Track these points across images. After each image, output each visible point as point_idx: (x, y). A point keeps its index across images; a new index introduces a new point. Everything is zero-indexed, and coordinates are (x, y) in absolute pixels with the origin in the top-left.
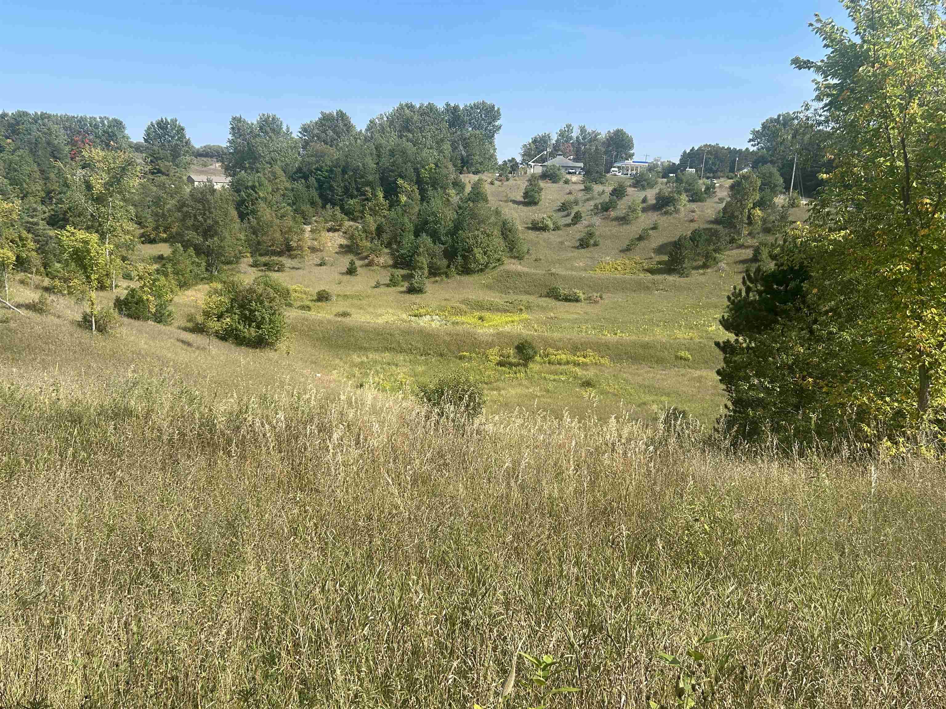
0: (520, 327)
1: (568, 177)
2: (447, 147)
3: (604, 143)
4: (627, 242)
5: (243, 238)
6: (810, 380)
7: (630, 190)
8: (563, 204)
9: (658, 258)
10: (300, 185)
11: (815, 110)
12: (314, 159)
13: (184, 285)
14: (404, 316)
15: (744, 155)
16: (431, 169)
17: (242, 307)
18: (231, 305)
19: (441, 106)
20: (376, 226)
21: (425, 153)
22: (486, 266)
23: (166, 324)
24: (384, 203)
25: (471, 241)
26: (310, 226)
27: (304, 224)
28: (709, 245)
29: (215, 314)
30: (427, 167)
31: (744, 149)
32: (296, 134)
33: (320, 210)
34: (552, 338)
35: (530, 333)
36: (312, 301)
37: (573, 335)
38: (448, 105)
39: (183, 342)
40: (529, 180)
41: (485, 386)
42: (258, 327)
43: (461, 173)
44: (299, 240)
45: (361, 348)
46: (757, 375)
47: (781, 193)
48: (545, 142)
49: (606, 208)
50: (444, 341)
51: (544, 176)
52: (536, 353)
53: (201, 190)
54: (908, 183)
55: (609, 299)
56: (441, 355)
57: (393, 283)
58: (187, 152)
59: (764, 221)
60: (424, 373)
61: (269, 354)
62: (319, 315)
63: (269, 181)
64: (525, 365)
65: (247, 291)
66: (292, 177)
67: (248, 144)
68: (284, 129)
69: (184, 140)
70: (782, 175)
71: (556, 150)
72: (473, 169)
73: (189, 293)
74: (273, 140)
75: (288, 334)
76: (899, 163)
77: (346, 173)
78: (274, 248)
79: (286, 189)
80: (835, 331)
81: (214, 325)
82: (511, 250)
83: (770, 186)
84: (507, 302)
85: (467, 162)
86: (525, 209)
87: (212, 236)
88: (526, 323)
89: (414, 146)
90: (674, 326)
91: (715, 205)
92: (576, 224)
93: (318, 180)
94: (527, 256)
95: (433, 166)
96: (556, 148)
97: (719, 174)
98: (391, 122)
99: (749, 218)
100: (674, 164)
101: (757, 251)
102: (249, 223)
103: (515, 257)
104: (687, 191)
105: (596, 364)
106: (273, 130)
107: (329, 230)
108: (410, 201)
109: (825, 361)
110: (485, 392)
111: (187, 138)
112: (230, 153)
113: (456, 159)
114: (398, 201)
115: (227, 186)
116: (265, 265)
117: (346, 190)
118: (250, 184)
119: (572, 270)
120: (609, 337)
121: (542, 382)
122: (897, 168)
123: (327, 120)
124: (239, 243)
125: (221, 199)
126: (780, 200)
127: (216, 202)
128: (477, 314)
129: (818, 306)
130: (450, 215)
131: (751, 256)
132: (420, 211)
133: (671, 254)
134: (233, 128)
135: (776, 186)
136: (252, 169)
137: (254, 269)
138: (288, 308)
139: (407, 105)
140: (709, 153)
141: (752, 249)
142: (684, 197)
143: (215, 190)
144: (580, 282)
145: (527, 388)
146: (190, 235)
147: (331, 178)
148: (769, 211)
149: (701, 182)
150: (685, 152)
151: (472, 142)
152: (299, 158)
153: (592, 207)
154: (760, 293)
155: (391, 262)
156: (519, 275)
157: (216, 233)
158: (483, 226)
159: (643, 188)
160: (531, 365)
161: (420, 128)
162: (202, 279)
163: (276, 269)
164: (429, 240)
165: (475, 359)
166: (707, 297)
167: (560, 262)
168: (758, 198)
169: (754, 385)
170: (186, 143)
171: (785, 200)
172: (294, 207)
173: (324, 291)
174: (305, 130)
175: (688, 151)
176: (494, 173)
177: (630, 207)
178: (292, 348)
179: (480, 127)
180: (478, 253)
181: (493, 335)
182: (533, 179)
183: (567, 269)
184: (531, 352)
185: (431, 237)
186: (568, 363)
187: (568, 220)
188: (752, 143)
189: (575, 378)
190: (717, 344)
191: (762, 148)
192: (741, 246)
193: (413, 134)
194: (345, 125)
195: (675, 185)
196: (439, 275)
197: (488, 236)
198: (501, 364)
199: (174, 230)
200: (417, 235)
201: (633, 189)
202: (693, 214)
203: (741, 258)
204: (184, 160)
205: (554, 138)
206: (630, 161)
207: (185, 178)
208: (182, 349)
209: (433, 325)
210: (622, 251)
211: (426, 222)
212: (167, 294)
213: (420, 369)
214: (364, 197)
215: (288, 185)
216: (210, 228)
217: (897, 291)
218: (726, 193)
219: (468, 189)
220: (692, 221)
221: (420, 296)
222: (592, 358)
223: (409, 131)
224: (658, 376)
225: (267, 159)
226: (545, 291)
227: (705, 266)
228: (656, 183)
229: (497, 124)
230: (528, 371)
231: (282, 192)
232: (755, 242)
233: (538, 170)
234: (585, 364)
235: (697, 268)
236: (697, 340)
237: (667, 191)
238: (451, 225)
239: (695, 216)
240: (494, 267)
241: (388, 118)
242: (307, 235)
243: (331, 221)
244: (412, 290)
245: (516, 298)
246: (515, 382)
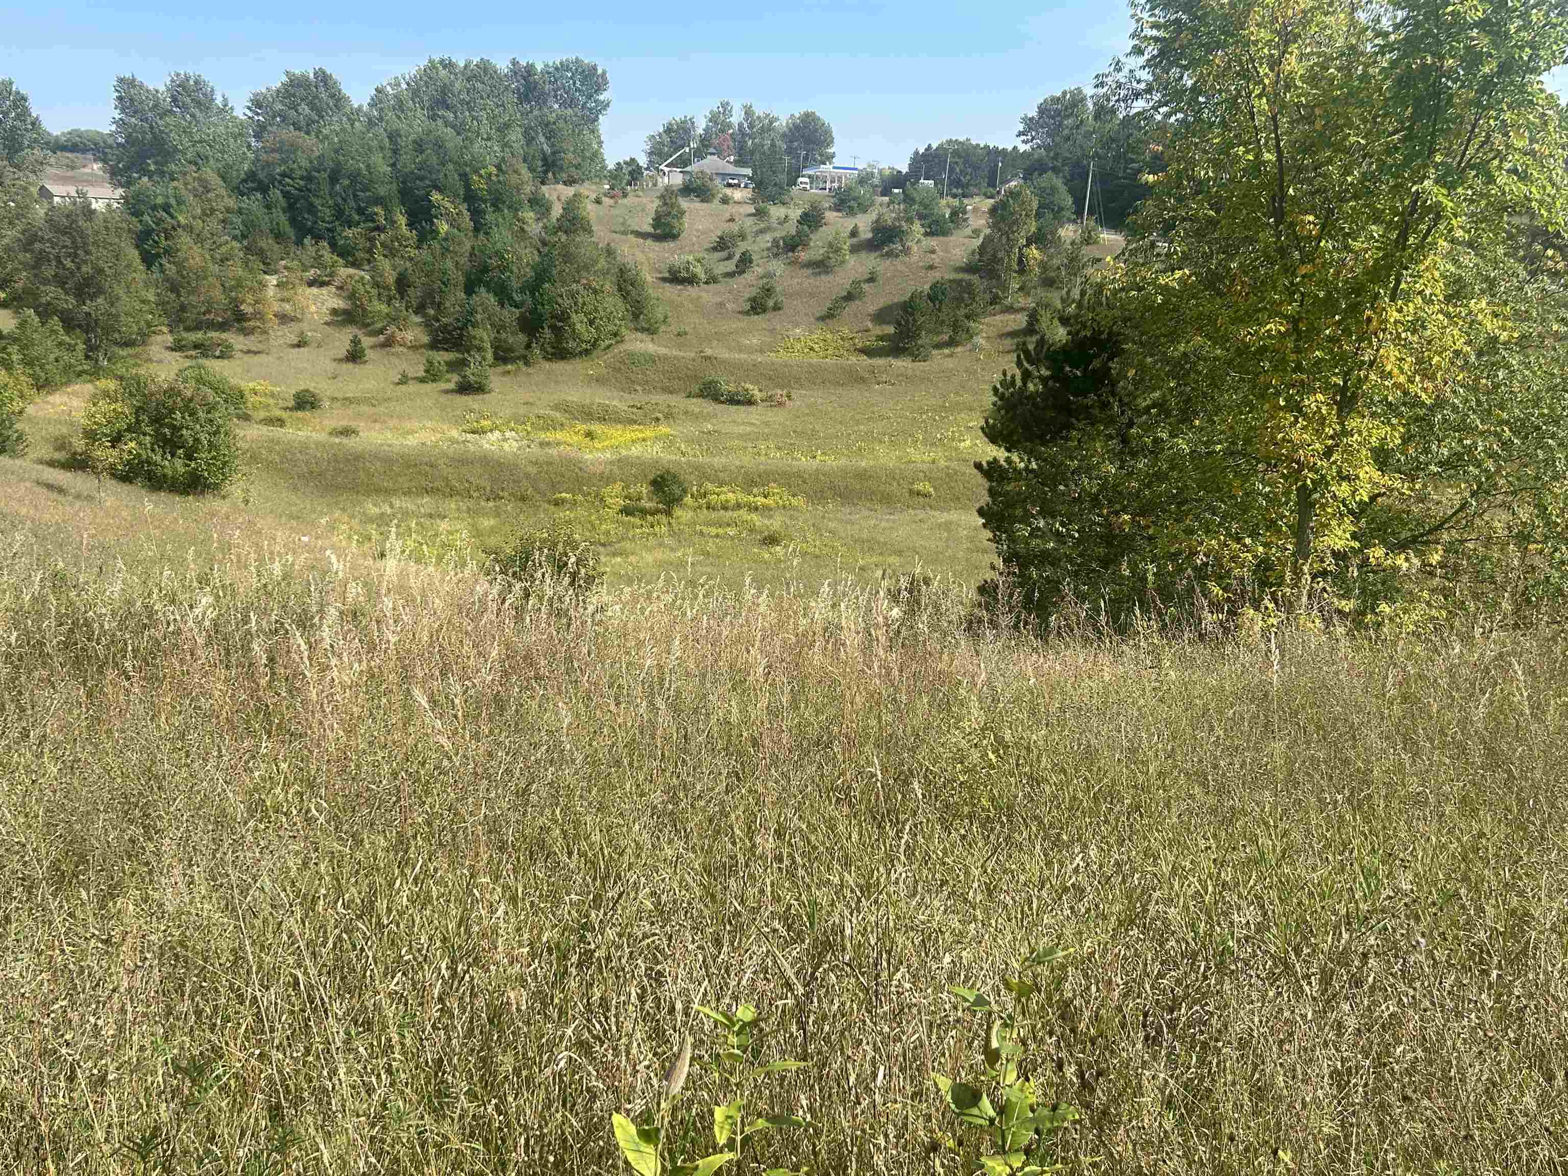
0: (658, 447)
1: (728, 191)
2: (515, 136)
3: (784, 135)
4: (828, 304)
5: (152, 299)
6: (1127, 517)
7: (830, 216)
8: (721, 238)
9: (878, 330)
10: (253, 203)
11: (1131, 71)
12: (277, 156)
13: (43, 385)
14: (455, 433)
15: (1010, 157)
16: (490, 175)
17: (157, 421)
18: (137, 418)
19: (502, 65)
20: (395, 274)
21: (478, 146)
22: (594, 345)
23: (14, 454)
24: (408, 234)
25: (567, 302)
26: (276, 277)
27: (265, 273)
28: (958, 308)
29: (106, 435)
30: (482, 172)
31: (1010, 148)
32: (241, 112)
33: (293, 248)
34: (711, 466)
35: (674, 458)
36: (286, 409)
37: (746, 460)
38: (514, 63)
39: (50, 487)
40: (662, 197)
41: (601, 549)
42: (190, 457)
43: (543, 183)
44: (257, 302)
45: (378, 491)
46: (1043, 513)
47: (1069, 221)
48: (687, 131)
49: (792, 245)
50: (527, 476)
51: (687, 190)
52: (685, 491)
53: (67, 212)
54: (1281, 188)
55: (801, 399)
56: (523, 499)
57: (431, 375)
58: (35, 141)
59: (1043, 266)
60: (493, 531)
61: (210, 504)
62: (300, 433)
63: (195, 196)
64: (668, 513)
65: (165, 392)
66: (238, 188)
67: (152, 127)
68: (219, 101)
69: (29, 121)
70: (1070, 191)
71: (705, 146)
72: (564, 176)
73: (56, 398)
74: (198, 122)
75: (245, 469)
76: (1267, 156)
77: (337, 180)
78: (212, 316)
79: (228, 210)
80: (1165, 436)
81: (106, 454)
82: (636, 317)
83: (1053, 210)
84: (633, 406)
85: (554, 164)
86: (657, 246)
87: (93, 297)
88: (669, 442)
89: (458, 134)
90: (906, 442)
91: (966, 240)
92: (744, 272)
93: (286, 195)
94: (663, 328)
95: (494, 170)
96: (705, 142)
97: (972, 189)
98: (415, 93)
99: (1020, 262)
100: (900, 172)
101: (1033, 317)
102: (162, 271)
103: (643, 330)
104: (921, 217)
105: (784, 507)
106: (198, 104)
107: (311, 284)
108: (455, 231)
109: (1149, 486)
110: (603, 559)
111: (34, 115)
112: (119, 144)
113: (534, 157)
114: (435, 232)
115: (116, 205)
116: (196, 346)
117: (339, 213)
118: (160, 200)
119: (740, 351)
120: (803, 462)
121: (696, 539)
122: (1264, 163)
123: (299, 85)
124: (146, 308)
125: (107, 228)
126: (1068, 232)
127: (97, 233)
128: (582, 427)
129: (1135, 398)
130: (528, 256)
131: (1024, 324)
132: (473, 248)
133: (899, 324)
134: (120, 99)
135: (1061, 209)
136: (162, 174)
137: (177, 354)
138: (242, 423)
139: (442, 61)
140: (956, 153)
141: (1026, 313)
142: (917, 228)
143: (94, 212)
144: (754, 372)
145: (672, 550)
146: (50, 293)
147: (309, 190)
148: (1052, 250)
149: (943, 202)
150: (917, 153)
151: (560, 130)
152: (249, 155)
153: (769, 245)
154: (1044, 380)
155: (426, 339)
156: (652, 359)
157: (100, 291)
158: (584, 274)
159: (851, 212)
160: (678, 512)
161: (468, 103)
162: (79, 375)
163: (217, 353)
164: (492, 300)
165: (582, 505)
166: (957, 393)
167: (720, 337)
168: (1033, 229)
169: (1039, 529)
170: (33, 124)
171: (1075, 231)
172: (245, 243)
173: (307, 391)
174: (257, 103)
175: (921, 151)
176: (600, 183)
177: (830, 245)
178: (254, 492)
179: (570, 103)
180: (578, 321)
181: (612, 463)
182: (668, 196)
183: (730, 350)
184: (678, 492)
185: (496, 294)
186: (738, 506)
187: (731, 266)
188: (1023, 138)
189: (751, 531)
190: (978, 466)
191: (1039, 147)
192: (1010, 309)
193: (455, 113)
194: (332, 96)
195: (902, 207)
196: (513, 360)
197: (595, 292)
198: (626, 511)
199: (19, 286)
200: (469, 290)
201: (835, 214)
202: (933, 256)
203: (1009, 329)
204: (32, 158)
205: (701, 126)
206: (827, 168)
207: (34, 190)
208: (48, 499)
209: (506, 446)
210: (822, 319)
211: (485, 269)
212: (12, 400)
213: (486, 523)
214: (371, 225)
215: (231, 203)
216: (87, 282)
217: (1263, 367)
218: (984, 222)
219: (557, 211)
220: (931, 267)
221: (480, 397)
222: (777, 498)
223: (448, 108)
224: (883, 524)
225: (189, 156)
226: (695, 388)
227: (952, 343)
228: (872, 204)
229: (601, 98)
230: (673, 521)
231: (220, 216)
232: (1029, 302)
233: (676, 179)
234: (767, 508)
235: (938, 346)
236: (942, 463)
237: (889, 218)
238: (530, 273)
239: (936, 259)
240: (609, 347)
241: (408, 84)
242: (271, 292)
243: (312, 267)
244: (465, 388)
245: (647, 400)
246: (652, 541)
